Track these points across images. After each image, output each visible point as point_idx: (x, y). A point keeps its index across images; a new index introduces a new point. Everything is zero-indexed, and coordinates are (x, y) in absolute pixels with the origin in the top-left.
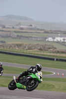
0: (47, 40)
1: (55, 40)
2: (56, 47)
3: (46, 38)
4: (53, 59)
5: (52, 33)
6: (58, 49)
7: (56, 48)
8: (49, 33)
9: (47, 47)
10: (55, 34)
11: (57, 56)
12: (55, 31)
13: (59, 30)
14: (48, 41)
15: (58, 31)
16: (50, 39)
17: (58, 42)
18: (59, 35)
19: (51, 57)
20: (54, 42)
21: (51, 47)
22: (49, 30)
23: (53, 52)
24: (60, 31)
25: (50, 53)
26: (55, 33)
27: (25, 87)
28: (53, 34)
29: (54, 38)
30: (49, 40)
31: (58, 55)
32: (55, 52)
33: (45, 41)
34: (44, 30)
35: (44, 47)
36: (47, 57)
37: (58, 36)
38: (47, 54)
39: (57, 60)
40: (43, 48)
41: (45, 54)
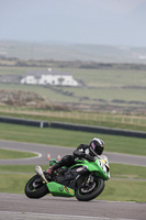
0: (23, 81)
1: (41, 82)
2: (44, 97)
3: (21, 78)
4: (37, 125)
5: (34, 66)
6: (47, 102)
7: (43, 100)
8: (27, 66)
9: (24, 97)
10: (40, 69)
11: (45, 117)
12: (40, 61)
13: (49, 58)
14: (25, 84)
15: (46, 61)
16: (30, 80)
17: (47, 86)
18: (50, 69)
19: (33, 120)
20: (38, 85)
21: (32, 96)
22: (27, 59)
23: (37, 109)
24: (52, 62)
25: (31, 109)
26: (42, 66)
27: (71, 191)
28: (35, 68)
29: (38, 78)
30: (28, 82)
31: (48, 114)
32: (41, 108)
33: (19, 83)
34: (15, 59)
35: (17, 96)
36: (23, 119)
37: (47, 73)
38: (24, 112)
39: (46, 125)
40: (13, 100)
41: (19, 112)
